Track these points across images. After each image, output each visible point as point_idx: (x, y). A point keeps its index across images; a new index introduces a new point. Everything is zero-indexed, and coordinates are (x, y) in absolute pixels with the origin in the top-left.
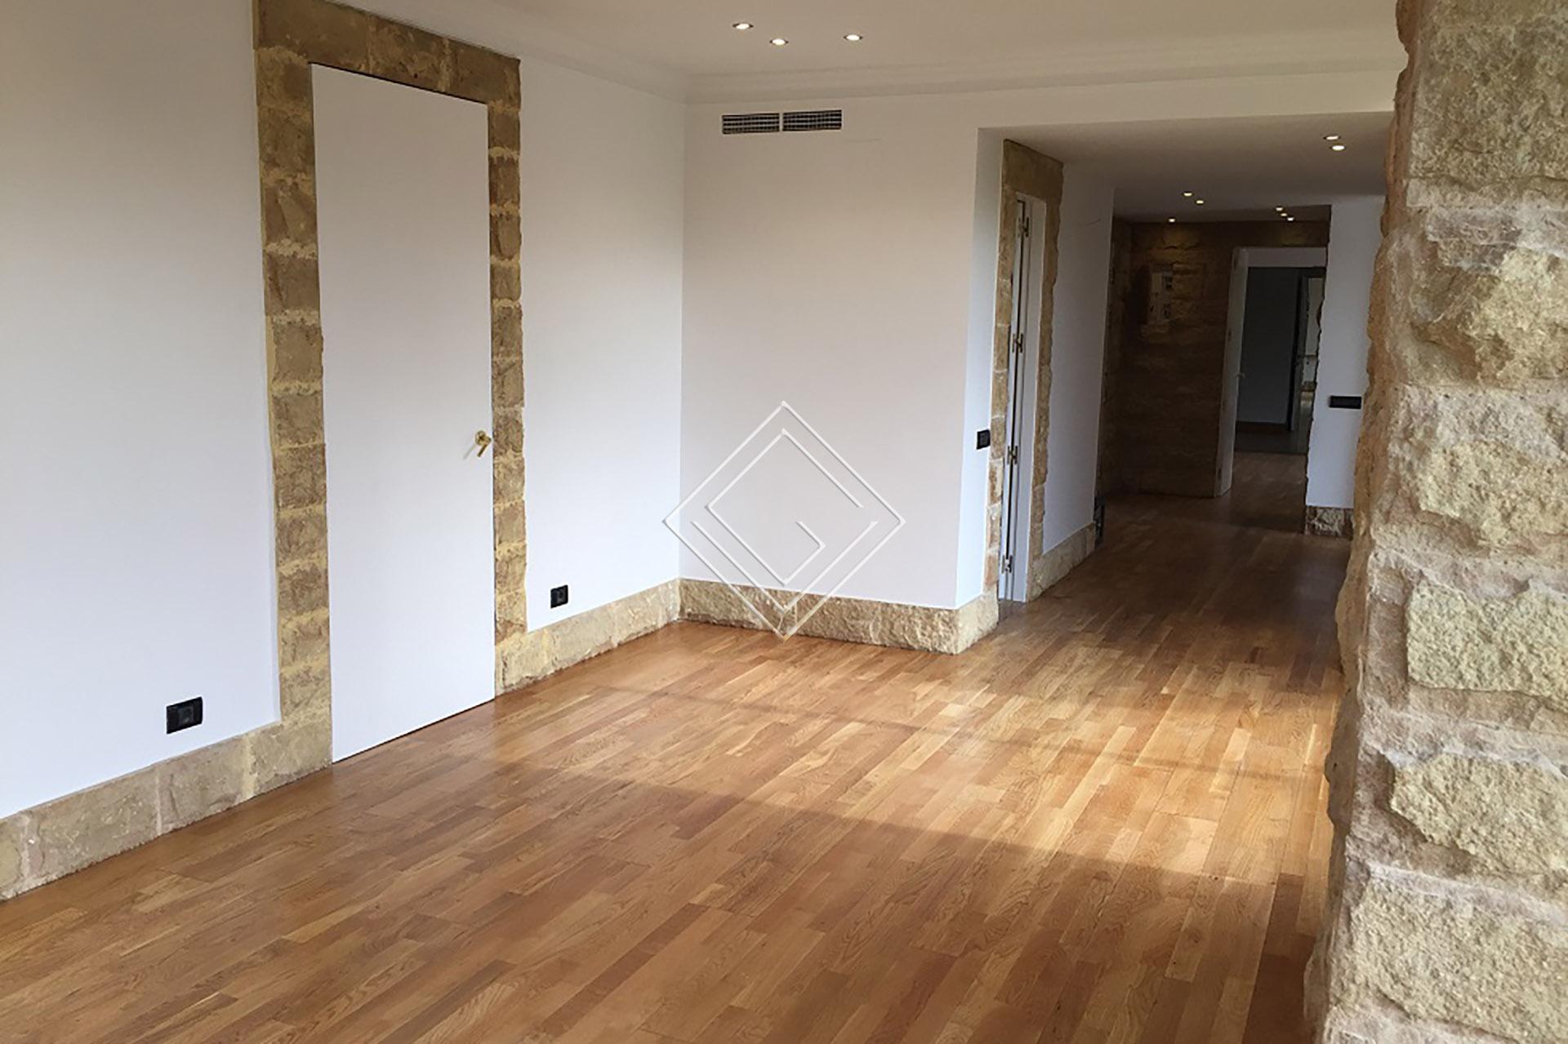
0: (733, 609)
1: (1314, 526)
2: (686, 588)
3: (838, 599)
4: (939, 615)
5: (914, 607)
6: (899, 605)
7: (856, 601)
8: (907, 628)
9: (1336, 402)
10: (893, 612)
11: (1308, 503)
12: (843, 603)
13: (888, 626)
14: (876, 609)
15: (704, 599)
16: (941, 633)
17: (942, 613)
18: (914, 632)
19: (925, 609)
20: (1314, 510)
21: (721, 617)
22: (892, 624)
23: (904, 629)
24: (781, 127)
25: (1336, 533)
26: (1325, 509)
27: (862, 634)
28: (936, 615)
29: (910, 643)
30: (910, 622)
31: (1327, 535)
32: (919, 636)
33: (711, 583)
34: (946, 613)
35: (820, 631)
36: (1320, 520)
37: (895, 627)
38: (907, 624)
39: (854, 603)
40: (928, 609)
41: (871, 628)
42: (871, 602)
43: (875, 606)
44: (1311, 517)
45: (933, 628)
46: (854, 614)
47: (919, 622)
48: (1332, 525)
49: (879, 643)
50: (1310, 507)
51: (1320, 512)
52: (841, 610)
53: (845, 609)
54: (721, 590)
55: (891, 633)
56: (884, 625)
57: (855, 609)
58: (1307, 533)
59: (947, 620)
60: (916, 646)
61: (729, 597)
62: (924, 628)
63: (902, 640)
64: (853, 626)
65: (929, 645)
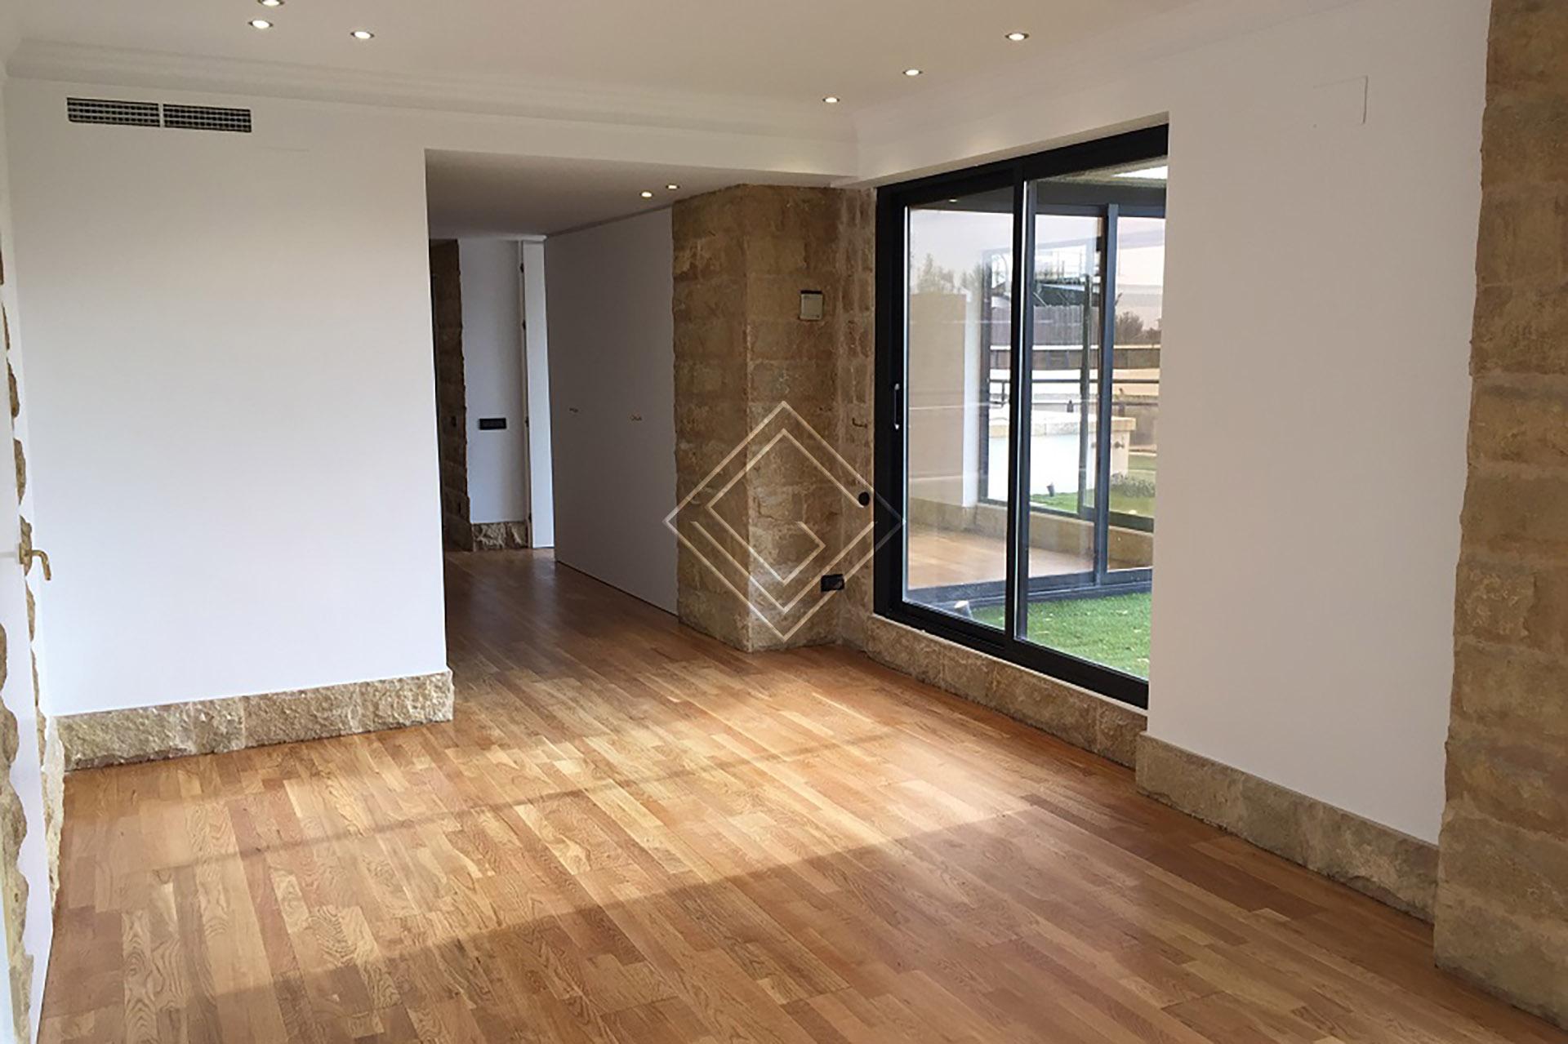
0: (151, 738)
1: (481, 541)
2: (69, 728)
3: (301, 692)
4: (431, 682)
5: (400, 680)
6: (383, 682)
7: (327, 689)
8: (395, 705)
9: (486, 425)
10: (376, 690)
11: (472, 522)
12: (309, 695)
13: (371, 709)
14: (354, 692)
15: (100, 736)
17: (434, 679)
18: (405, 707)
19: (413, 678)
20: (479, 526)
21: (132, 753)
22: (376, 706)
23: (392, 706)
24: (162, 122)
25: (501, 546)
26: (488, 525)
27: (340, 725)
28: (428, 682)
29: (401, 721)
30: (399, 697)
31: (493, 548)
32: (411, 711)
33: (109, 712)
34: (439, 677)
35: (282, 736)
36: (486, 536)
40: (418, 678)
44: (477, 534)
45: (425, 697)
46: (325, 705)
48: (496, 539)
49: (361, 730)
50: (475, 525)
51: (484, 528)
52: (308, 705)
53: (314, 702)
54: (128, 718)
55: (377, 715)
56: (365, 707)
57: (327, 698)
58: (475, 550)
60: (408, 723)
61: (143, 724)
62: (415, 700)
63: (391, 720)
64: (325, 719)
65: (423, 717)
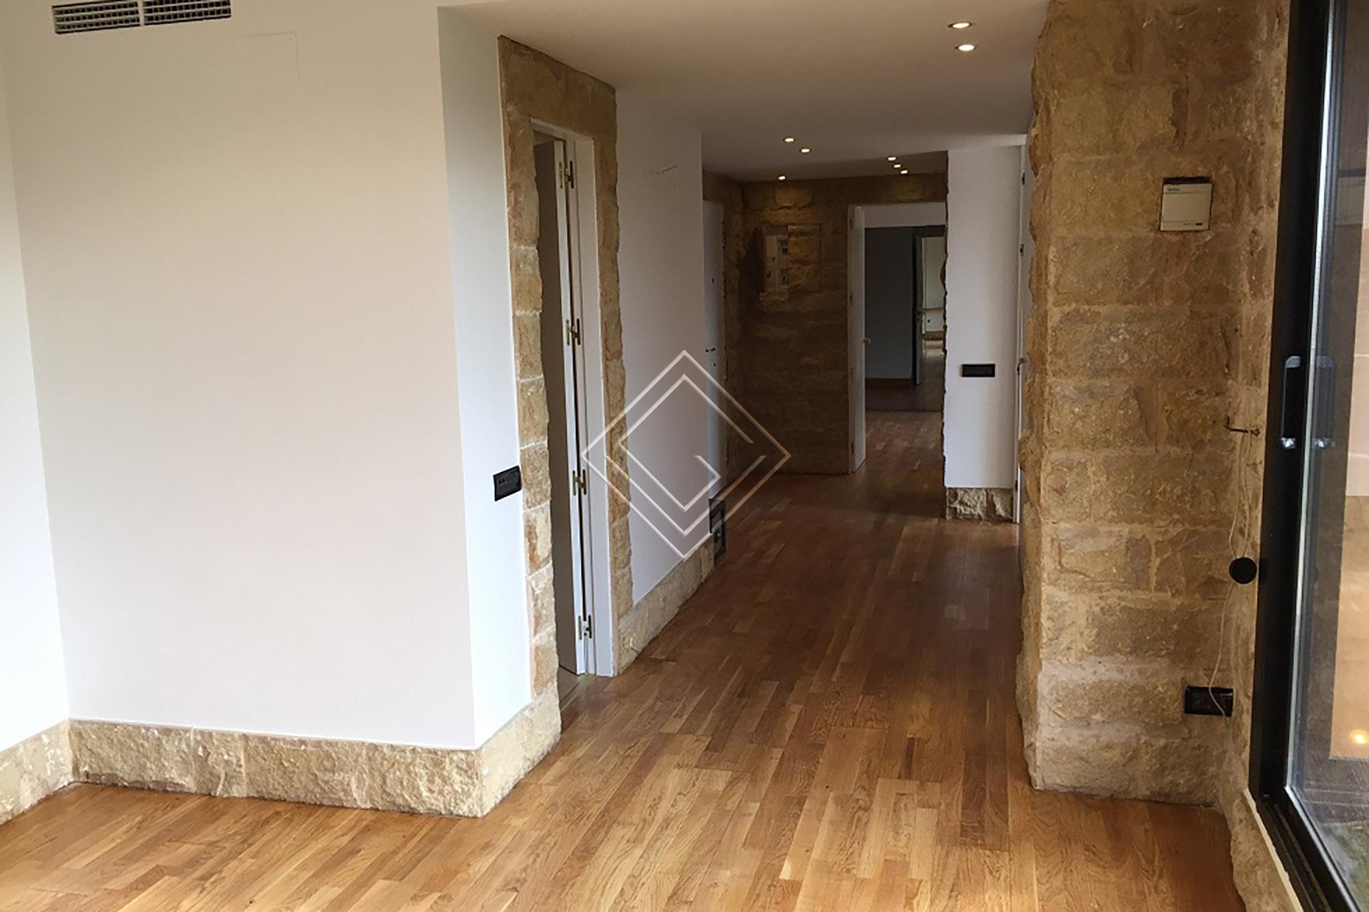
0: (149, 765)
1: (956, 509)
2: (80, 735)
3: (303, 742)
4: (452, 761)
5: (414, 750)
6: (392, 747)
7: (330, 743)
8: (405, 783)
9: (969, 371)
10: (384, 758)
11: (947, 485)
12: (310, 748)
13: (379, 780)
14: (359, 755)
15: (106, 751)
16: (457, 787)
17: (455, 758)
18: (415, 787)
19: (429, 751)
20: (954, 492)
21: (133, 778)
22: (384, 778)
23: (402, 783)
24: (142, 20)
25: (979, 516)
26: (965, 490)
27: (341, 794)
28: (447, 760)
29: (413, 805)
30: (409, 773)
31: (971, 519)
32: (425, 794)
33: (115, 725)
34: (463, 756)
35: (280, 793)
36: (961, 503)
37: (388, 781)
38: (406, 777)
39: (326, 748)
40: (435, 753)
41: (354, 786)
42: (351, 744)
43: (357, 750)
44: (952, 500)
45: (445, 780)
46: (327, 764)
47: (423, 772)
48: (974, 507)
49: (369, 806)
50: (950, 488)
51: (960, 493)
52: (308, 760)
53: (314, 757)
54: (130, 737)
55: (385, 791)
56: (373, 778)
57: (329, 756)
58: (948, 517)
59: (464, 766)
60: (421, 809)
61: (142, 745)
62: (431, 781)
63: (400, 801)
64: (326, 782)
65: (442, 806)
